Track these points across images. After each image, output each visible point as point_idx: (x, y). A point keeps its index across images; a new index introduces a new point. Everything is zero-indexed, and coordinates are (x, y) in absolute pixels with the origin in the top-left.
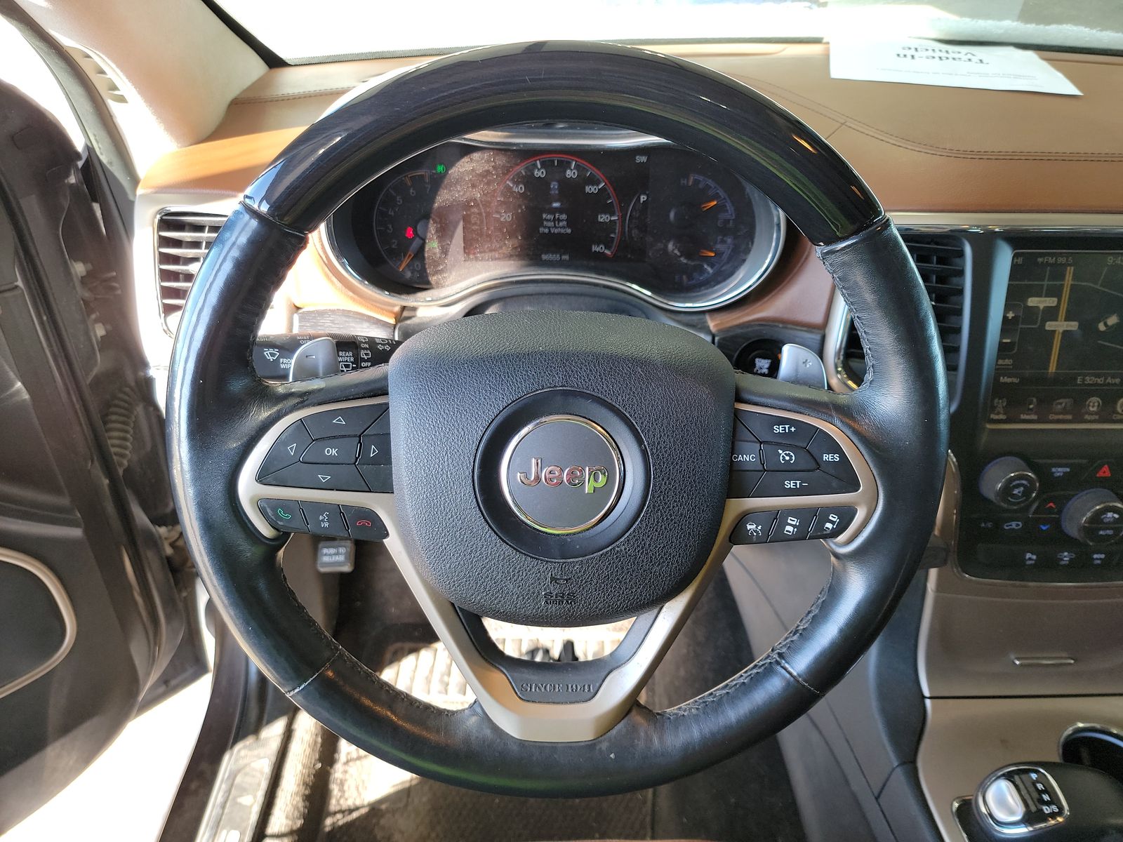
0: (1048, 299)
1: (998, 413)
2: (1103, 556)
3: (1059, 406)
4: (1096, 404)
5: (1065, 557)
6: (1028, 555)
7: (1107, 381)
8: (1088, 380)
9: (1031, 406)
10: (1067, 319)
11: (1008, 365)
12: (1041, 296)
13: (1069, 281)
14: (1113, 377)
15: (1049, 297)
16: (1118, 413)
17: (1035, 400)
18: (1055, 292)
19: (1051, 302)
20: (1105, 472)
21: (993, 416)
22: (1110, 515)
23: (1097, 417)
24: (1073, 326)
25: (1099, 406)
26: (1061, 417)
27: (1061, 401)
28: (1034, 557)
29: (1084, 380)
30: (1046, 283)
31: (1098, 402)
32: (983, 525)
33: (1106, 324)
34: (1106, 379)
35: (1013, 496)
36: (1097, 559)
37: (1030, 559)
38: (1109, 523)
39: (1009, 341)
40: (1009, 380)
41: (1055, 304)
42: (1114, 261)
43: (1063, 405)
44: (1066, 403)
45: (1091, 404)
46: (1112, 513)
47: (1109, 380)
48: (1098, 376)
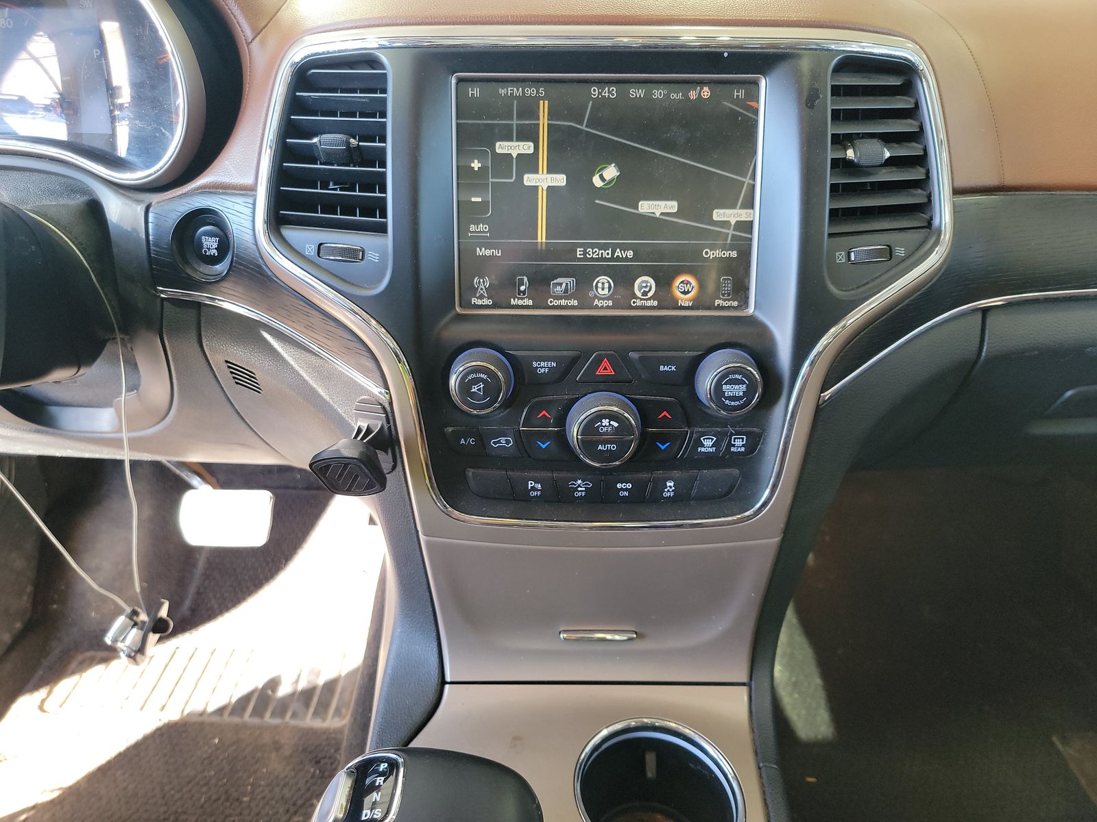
0: (521, 144)
1: (481, 297)
2: (629, 486)
3: (558, 288)
4: (606, 285)
5: (579, 486)
6: (531, 484)
7: (616, 254)
8: (593, 253)
9: (522, 288)
10: (551, 170)
11: (484, 232)
12: (511, 140)
13: (544, 121)
14: (624, 248)
15: (521, 141)
16: (637, 298)
17: (526, 279)
18: (529, 134)
19: (527, 148)
20: (605, 370)
21: (474, 301)
22: (605, 422)
23: (610, 303)
24: (560, 180)
25: (610, 287)
26: (563, 302)
27: (559, 280)
28: (539, 486)
29: (585, 253)
30: (515, 122)
31: (608, 282)
32: (463, 441)
33: (602, 178)
34: (613, 253)
35: (472, 395)
36: (622, 489)
37: (533, 489)
38: (606, 433)
39: (479, 200)
40: (488, 252)
41: (531, 151)
42: (600, 93)
43: (564, 285)
44: (567, 284)
45: (600, 285)
46: (608, 420)
47: (618, 253)
48: (604, 247)
